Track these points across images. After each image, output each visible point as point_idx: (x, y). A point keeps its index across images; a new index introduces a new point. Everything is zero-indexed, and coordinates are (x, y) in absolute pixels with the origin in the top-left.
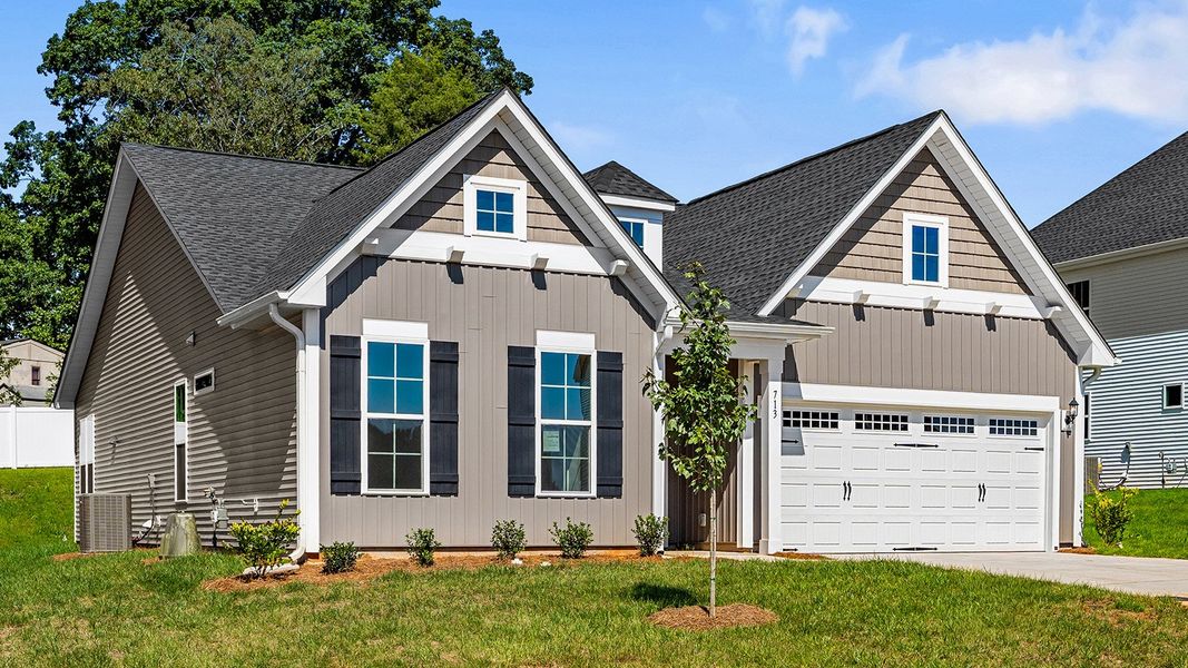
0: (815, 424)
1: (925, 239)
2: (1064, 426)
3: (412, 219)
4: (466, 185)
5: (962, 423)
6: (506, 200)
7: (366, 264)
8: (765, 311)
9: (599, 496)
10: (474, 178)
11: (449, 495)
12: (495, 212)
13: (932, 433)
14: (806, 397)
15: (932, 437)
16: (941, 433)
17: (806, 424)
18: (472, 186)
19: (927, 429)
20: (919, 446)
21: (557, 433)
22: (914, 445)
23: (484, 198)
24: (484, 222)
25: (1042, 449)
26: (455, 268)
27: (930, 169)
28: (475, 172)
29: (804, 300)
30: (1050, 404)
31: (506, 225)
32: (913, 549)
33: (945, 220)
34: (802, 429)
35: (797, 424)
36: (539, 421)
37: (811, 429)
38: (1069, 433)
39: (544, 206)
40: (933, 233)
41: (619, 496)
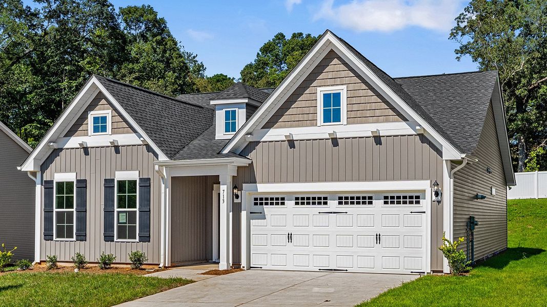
0: (272, 204)
1: (332, 100)
2: (434, 198)
3: (71, 133)
4: (89, 116)
5: (366, 199)
6: (104, 119)
7: (56, 152)
8: (226, 151)
9: (140, 241)
10: (92, 112)
11: (83, 241)
12: (100, 125)
13: (344, 205)
14: (259, 190)
15: (343, 208)
16: (349, 205)
17: (267, 204)
18: (91, 115)
19: (340, 203)
20: (334, 213)
21: (125, 214)
22: (331, 213)
23: (96, 120)
24: (96, 130)
25: (424, 212)
26: (86, 150)
27: (335, 61)
28: (93, 110)
29: (259, 142)
30: (424, 185)
31: (104, 129)
32: (332, 270)
33: (344, 87)
34: (264, 206)
35: (261, 204)
36: (116, 210)
37: (269, 206)
38: (439, 202)
39: (118, 119)
40: (337, 96)
41: (149, 241)
